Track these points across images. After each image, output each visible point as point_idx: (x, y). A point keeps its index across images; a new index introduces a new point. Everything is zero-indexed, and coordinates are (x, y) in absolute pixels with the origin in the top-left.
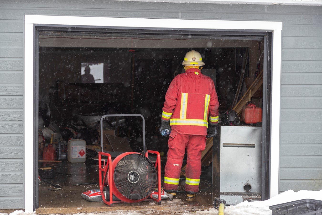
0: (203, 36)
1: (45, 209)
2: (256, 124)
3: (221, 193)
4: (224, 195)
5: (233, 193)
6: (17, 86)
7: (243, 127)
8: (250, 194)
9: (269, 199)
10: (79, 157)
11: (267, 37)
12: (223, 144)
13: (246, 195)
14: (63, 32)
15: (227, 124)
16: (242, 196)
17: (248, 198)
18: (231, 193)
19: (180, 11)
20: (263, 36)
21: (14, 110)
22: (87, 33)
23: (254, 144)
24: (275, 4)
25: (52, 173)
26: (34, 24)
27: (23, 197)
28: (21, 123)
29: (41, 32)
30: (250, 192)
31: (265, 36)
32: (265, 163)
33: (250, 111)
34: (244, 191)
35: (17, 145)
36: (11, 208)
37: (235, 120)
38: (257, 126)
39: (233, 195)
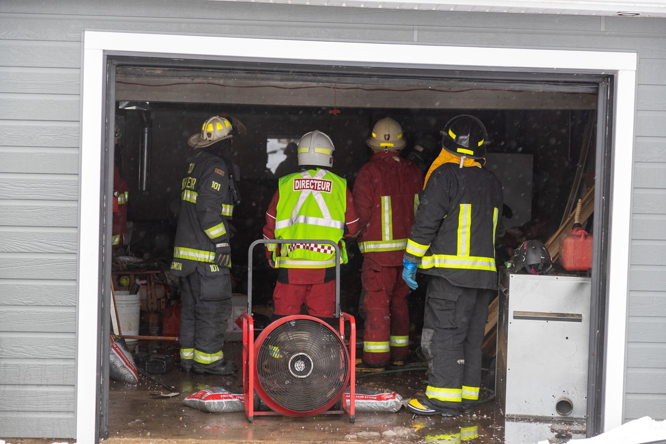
0: (465, 81)
1: (123, 439)
2: (587, 271)
3: (508, 416)
4: (514, 421)
5: (533, 417)
6: (65, 181)
7: (558, 277)
8: (570, 422)
9: (602, 434)
10: (235, 329)
11: (604, 86)
12: (514, 312)
13: (560, 422)
14: (167, 69)
15: (524, 271)
16: (550, 425)
17: (562, 429)
18: (529, 416)
19: (415, 27)
20: (598, 84)
21: (59, 232)
22: (218, 72)
23: (581, 315)
24: (621, 15)
25: (165, 362)
26: (104, 51)
27: (74, 414)
28: (73, 257)
29: (120, 68)
30: (569, 416)
31: (600, 84)
32: (596, 356)
33: (574, 244)
34: (556, 415)
35: (64, 304)
36: (49, 437)
37: (540, 262)
38: (588, 276)
39: (533, 421)
